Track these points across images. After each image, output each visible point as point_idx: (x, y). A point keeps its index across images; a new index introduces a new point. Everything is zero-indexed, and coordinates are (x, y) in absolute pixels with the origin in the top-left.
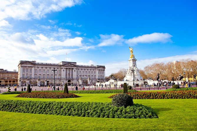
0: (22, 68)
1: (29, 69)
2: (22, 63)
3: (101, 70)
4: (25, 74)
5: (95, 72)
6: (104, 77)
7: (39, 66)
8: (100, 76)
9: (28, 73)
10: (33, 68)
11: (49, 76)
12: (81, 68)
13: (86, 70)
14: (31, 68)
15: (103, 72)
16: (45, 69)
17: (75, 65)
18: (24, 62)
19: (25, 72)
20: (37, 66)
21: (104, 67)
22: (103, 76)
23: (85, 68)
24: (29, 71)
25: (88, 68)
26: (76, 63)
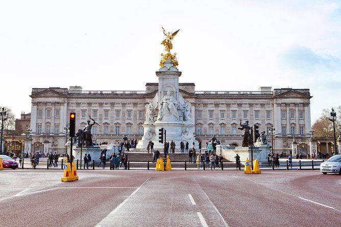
0: (35, 107)
1: (53, 109)
2: (36, 94)
3: (295, 104)
4: (43, 125)
5: (268, 112)
6: (307, 131)
7: (79, 101)
8: (288, 127)
9: (49, 121)
10: (62, 107)
11: (109, 129)
12: (213, 101)
13: (235, 108)
14: (57, 107)
15: (302, 113)
16: (98, 108)
17: (189, 94)
18: (39, 91)
19: (44, 117)
20: (74, 101)
21: (305, 95)
22: (302, 127)
23: (229, 101)
24: (53, 115)
25: (239, 101)
26: (193, 85)
